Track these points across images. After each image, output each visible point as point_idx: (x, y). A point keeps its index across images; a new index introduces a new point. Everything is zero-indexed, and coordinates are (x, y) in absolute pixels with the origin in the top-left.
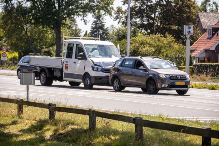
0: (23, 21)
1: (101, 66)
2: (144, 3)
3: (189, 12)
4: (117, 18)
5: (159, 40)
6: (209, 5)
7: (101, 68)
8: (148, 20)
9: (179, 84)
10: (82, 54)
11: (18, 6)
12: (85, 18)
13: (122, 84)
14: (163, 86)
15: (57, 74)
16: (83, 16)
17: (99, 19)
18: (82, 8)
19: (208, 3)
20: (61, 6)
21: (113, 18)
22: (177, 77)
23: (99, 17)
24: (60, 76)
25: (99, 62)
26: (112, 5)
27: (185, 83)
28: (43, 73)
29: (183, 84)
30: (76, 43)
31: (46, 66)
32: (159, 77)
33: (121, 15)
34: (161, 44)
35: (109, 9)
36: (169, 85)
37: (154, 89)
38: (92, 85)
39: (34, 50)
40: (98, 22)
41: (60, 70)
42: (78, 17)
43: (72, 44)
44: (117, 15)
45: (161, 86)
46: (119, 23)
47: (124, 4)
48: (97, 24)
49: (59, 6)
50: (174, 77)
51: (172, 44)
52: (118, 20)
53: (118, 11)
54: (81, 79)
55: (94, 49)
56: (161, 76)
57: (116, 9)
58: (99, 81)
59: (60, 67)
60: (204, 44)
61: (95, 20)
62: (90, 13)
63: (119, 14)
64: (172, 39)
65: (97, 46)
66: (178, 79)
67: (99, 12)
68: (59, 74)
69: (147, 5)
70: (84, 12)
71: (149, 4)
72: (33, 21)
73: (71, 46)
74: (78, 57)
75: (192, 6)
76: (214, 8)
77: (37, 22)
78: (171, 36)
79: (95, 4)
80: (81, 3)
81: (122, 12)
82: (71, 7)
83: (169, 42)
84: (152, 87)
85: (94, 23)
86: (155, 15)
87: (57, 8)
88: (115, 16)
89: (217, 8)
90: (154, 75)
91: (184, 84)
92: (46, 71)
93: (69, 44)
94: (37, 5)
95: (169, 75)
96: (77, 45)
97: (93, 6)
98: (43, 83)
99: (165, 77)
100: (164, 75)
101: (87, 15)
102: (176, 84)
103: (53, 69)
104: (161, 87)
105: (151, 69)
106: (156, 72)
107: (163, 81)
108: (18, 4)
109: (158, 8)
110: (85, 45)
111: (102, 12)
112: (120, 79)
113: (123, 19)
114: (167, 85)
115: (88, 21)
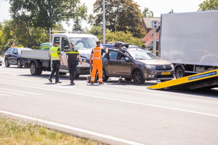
0: (25, 25)
1: (86, 58)
2: (108, 12)
3: (137, 17)
4: (89, 22)
5: (121, 35)
6: (148, 13)
7: (85, 59)
8: (110, 23)
9: (165, 74)
10: (68, 46)
11: (22, 15)
12: (68, 22)
13: (107, 75)
14: (149, 76)
15: (45, 65)
16: (67, 21)
17: (78, 23)
18: (66, 15)
19: (147, 12)
20: (52, 14)
21: (87, 22)
22: (163, 67)
23: (77, 22)
24: (48, 67)
25: (83, 53)
26: (86, 13)
27: (171, 72)
28: (33, 65)
29: (168, 74)
30: (62, 37)
31: (35, 58)
32: (145, 68)
33: (92, 20)
34: (122, 38)
35: (85, 16)
36: (155, 75)
37: (140, 79)
38: (78, 75)
39: (34, 44)
40: (77, 25)
41: (48, 62)
42: (63, 21)
43: (58, 37)
44: (90, 20)
45: (148, 76)
46: (91, 25)
47: (94, 12)
48: (76, 26)
49: (51, 14)
50: (160, 67)
51: (131, 38)
52: (90, 23)
53: (90, 17)
54: (67, 70)
55: (78, 42)
56: (147, 67)
57: (89, 16)
58: (85, 71)
59: (47, 59)
60: (152, 38)
61: (75, 24)
62: (71, 19)
63: (91, 19)
64: (131, 35)
65: (81, 39)
66: (163, 69)
67: (77, 18)
68: (47, 66)
69: (109, 13)
70: (67, 18)
71: (111, 12)
72: (33, 25)
73: (57, 39)
74: (64, 50)
75: (139, 13)
76: (151, 15)
77: (36, 26)
78: (130, 32)
79: (75, 12)
80: (65, 12)
81: (93, 18)
82: (58, 15)
83: (128, 36)
84: (138, 77)
85: (74, 26)
86: (115, 19)
87: (49, 16)
88: (88, 20)
89: (153, 15)
90: (140, 65)
91: (170, 74)
92: (35, 63)
93: (55, 38)
94: (35, 14)
95: (156, 65)
96: (63, 38)
97: (73, 14)
98: (33, 73)
99: (152, 67)
100: (150, 66)
101: (69, 20)
102: (162, 74)
103: (41, 61)
104: (147, 78)
105: (136, 60)
106: (142, 63)
107: (149, 71)
108: (22, 13)
109: (117, 15)
110: (70, 38)
111: (79, 18)
112: (105, 69)
113: (94, 23)
114: (154, 76)
115: (70, 24)
